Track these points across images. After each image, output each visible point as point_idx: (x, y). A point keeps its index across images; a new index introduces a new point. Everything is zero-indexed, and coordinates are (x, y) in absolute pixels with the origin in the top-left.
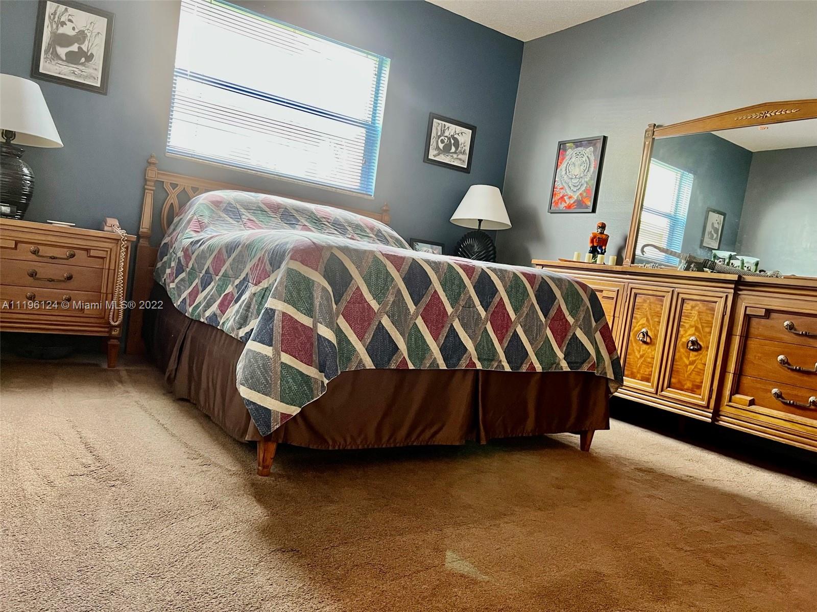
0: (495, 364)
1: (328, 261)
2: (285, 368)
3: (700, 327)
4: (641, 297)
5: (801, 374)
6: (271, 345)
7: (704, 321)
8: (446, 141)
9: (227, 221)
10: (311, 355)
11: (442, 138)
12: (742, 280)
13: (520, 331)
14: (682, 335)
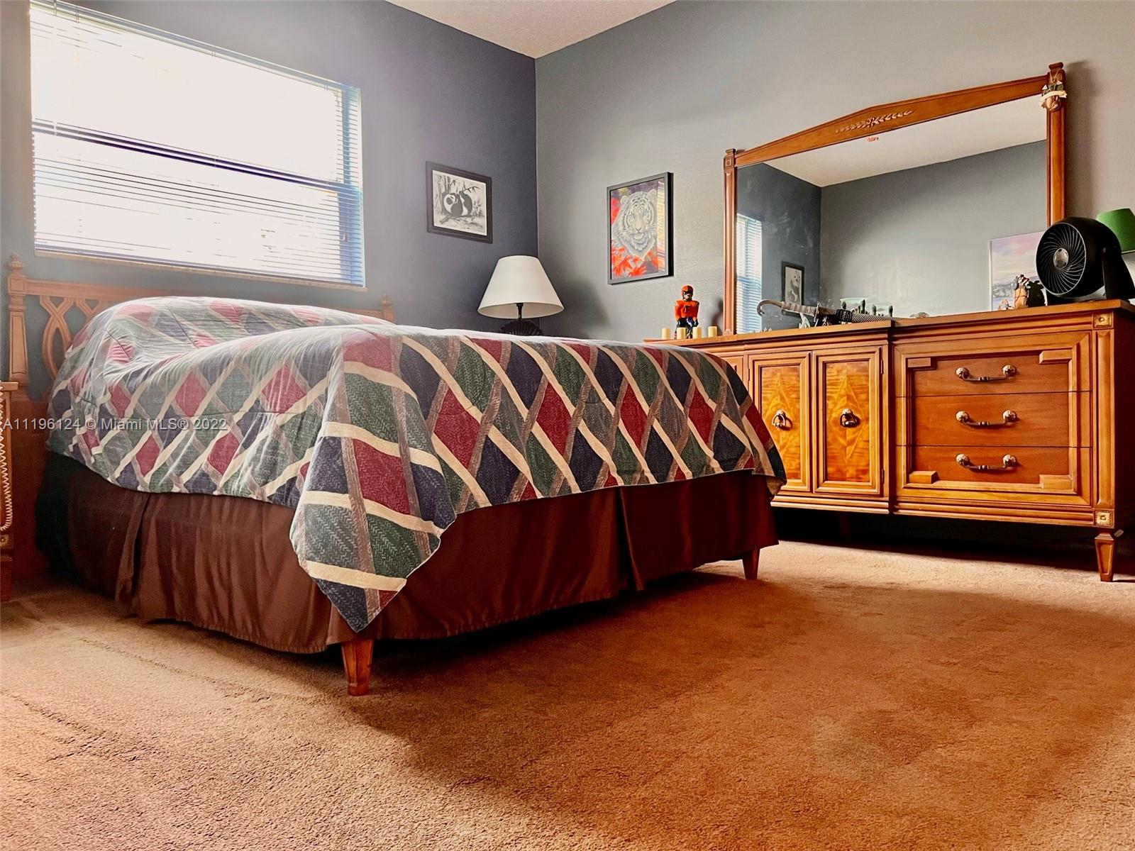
0: (638, 476)
1: (401, 355)
2: (374, 523)
3: (853, 394)
4: (768, 370)
5: (988, 430)
6: (346, 492)
7: (856, 387)
8: (454, 200)
9: (168, 341)
10: (406, 498)
11: (448, 196)
12: (896, 326)
13: (657, 426)
14: (832, 410)
